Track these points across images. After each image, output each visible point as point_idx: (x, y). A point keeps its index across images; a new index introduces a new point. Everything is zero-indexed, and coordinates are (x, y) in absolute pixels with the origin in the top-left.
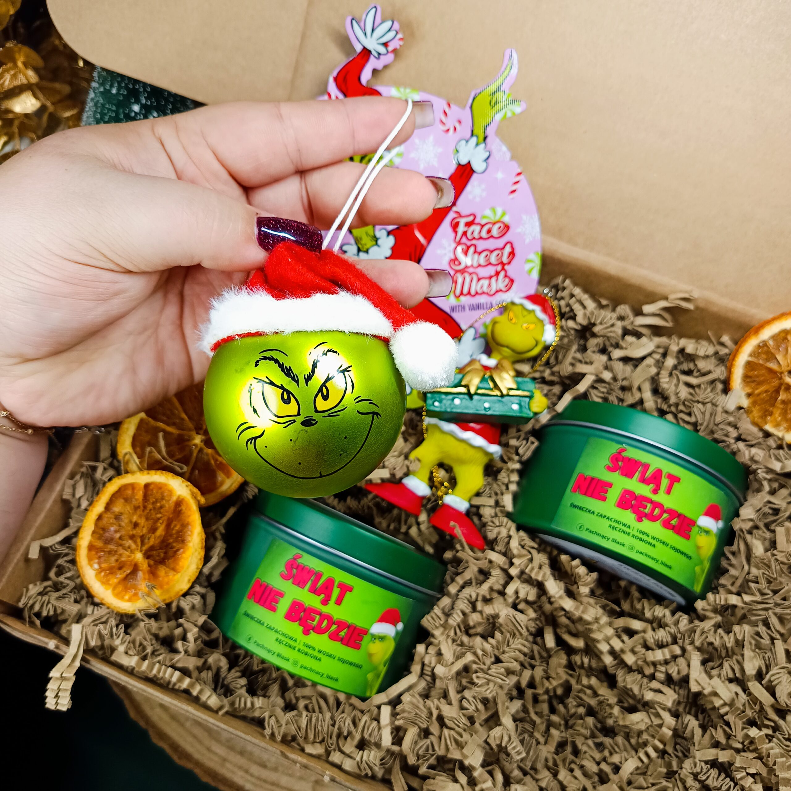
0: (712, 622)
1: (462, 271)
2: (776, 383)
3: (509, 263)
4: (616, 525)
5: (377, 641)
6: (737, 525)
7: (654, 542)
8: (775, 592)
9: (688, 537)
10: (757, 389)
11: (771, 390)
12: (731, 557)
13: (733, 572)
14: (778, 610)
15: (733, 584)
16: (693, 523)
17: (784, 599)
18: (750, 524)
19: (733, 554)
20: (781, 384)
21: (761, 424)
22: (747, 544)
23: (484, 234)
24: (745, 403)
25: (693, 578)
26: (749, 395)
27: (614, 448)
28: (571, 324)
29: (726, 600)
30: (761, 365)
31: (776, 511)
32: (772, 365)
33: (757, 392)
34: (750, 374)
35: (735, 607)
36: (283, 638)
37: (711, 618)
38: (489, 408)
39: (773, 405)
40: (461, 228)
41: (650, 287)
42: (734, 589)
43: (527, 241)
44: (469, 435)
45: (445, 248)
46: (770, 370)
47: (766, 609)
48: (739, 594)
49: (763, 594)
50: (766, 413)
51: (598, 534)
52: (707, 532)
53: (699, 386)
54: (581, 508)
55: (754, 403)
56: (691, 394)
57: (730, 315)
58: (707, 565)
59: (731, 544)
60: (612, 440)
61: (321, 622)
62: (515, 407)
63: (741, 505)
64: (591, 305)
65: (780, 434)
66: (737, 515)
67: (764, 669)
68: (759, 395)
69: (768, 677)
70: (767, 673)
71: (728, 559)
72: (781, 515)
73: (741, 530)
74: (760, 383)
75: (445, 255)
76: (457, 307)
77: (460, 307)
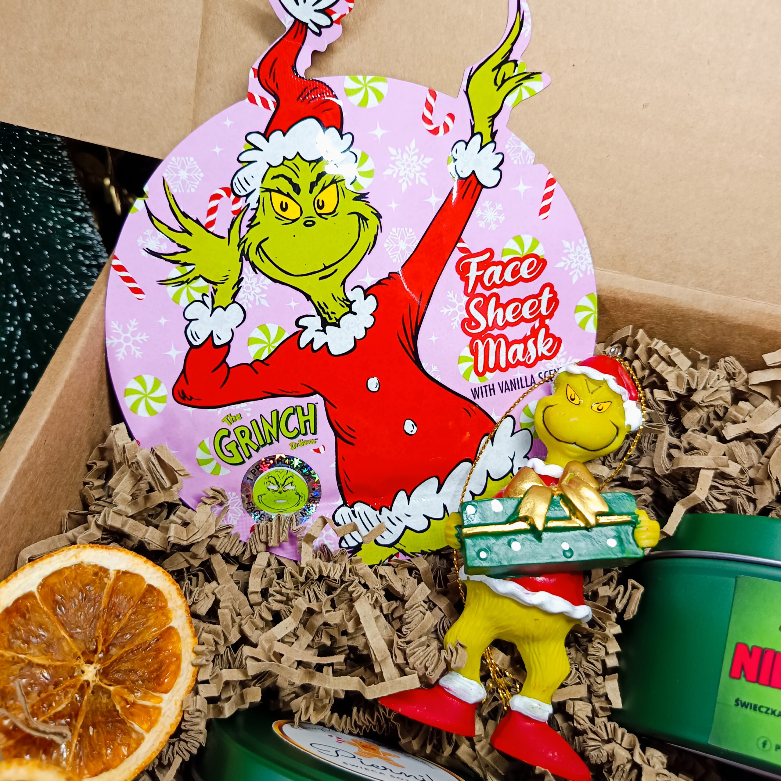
1: (483, 336)
3: (550, 316)
23: (508, 277)
38: (570, 550)
40: (473, 273)
43: (575, 279)
45: (454, 306)
62: (611, 543)
64: (683, 362)
75: (455, 314)
76: (483, 389)
77: (487, 388)
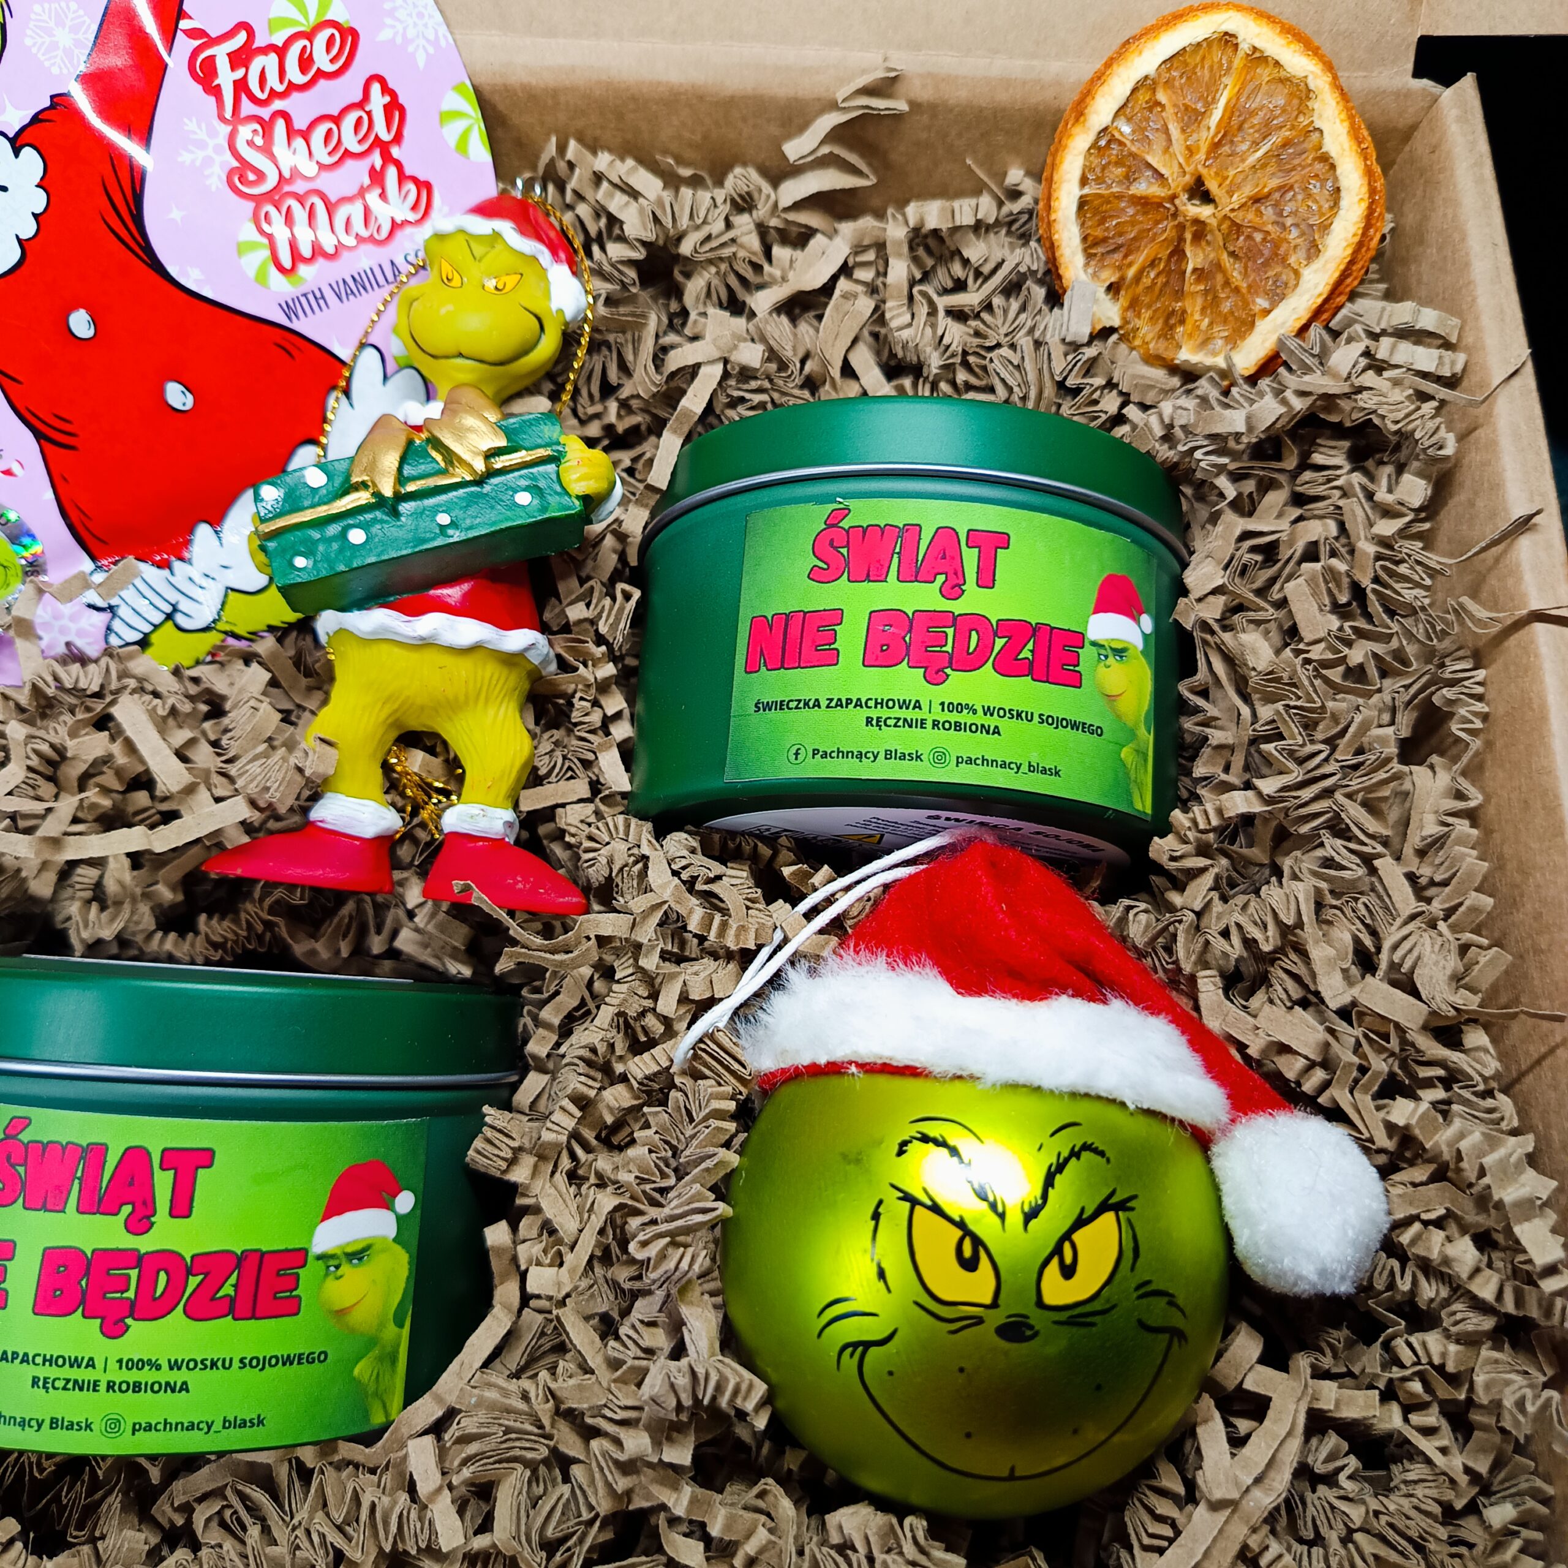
0: (1208, 879)
1: (274, 197)
2: (1166, 229)
3: (398, 139)
4: (884, 713)
5: (345, 1268)
6: (1188, 614)
7: (992, 721)
8: (1331, 742)
9: (1075, 681)
10: (1130, 265)
11: (1164, 254)
12: (1200, 702)
13: (1217, 737)
14: (1355, 783)
15: (1227, 769)
16: (1078, 639)
17: (1360, 751)
18: (1220, 601)
19: (1204, 693)
20: (1181, 228)
21: (1168, 355)
22: (1229, 659)
23: (295, 75)
24: (1111, 313)
25: (1123, 781)
26: (1113, 289)
27: (815, 518)
28: (616, 251)
29: (1220, 812)
30: (1119, 197)
31: (1270, 552)
32: (1144, 187)
33: (1131, 273)
34: (1099, 233)
35: (1248, 819)
36: (51, 1372)
37: (1203, 870)
38: (453, 524)
39: (1179, 294)
40: (226, 77)
41: (780, 88)
42: (1232, 778)
43: (421, 60)
44: (431, 624)
45: (202, 145)
46: (1145, 203)
47: (1328, 793)
48: (1248, 786)
49: (1301, 761)
50: (1172, 321)
51: (846, 755)
52: (1120, 653)
53: (989, 307)
54: (781, 705)
55: (1134, 305)
56: (977, 334)
57: (1003, 97)
58: (1147, 738)
59: (1190, 669)
60: (807, 500)
61: (147, 1283)
62: (523, 498)
63: (1185, 565)
64: (649, 184)
65: (1220, 362)
66: (1184, 592)
67: (1368, 941)
68: (1138, 278)
69: (1384, 957)
70: (1379, 949)
71: (1197, 710)
72: (1284, 553)
73: (1205, 626)
74: (1130, 249)
75: (208, 161)
76: (303, 300)
77: (311, 297)
